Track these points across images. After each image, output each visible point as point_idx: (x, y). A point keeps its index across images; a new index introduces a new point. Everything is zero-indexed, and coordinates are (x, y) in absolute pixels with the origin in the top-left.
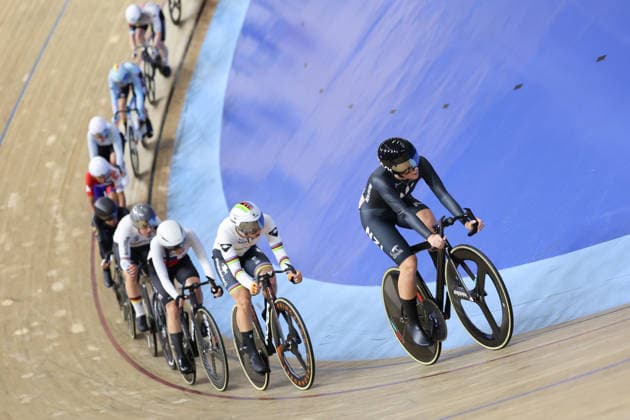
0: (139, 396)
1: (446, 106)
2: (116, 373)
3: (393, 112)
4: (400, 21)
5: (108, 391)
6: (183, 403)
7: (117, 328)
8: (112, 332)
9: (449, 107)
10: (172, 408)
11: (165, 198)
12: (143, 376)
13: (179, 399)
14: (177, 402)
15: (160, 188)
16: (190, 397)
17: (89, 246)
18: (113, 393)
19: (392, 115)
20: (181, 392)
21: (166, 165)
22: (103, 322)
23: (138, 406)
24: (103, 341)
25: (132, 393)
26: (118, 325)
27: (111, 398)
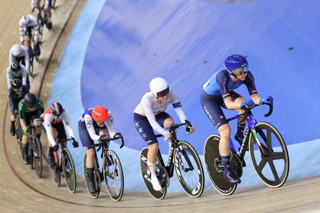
0: (18, 195)
1: (205, 62)
2: (9, 181)
3: (177, 61)
4: (188, 14)
5: (2, 189)
6: (41, 201)
7: (12, 156)
8: (9, 157)
9: (207, 63)
10: (35, 203)
11: (49, 90)
12: (22, 184)
13: (40, 199)
14: (37, 200)
15: (47, 84)
16: (45, 198)
17: (5, 110)
18: (5, 191)
19: (177, 63)
20: (41, 195)
21: (53, 72)
22: (6, 152)
23: (16, 199)
24: (4, 162)
25: (14, 192)
26: (13, 155)
27: (4, 194)
